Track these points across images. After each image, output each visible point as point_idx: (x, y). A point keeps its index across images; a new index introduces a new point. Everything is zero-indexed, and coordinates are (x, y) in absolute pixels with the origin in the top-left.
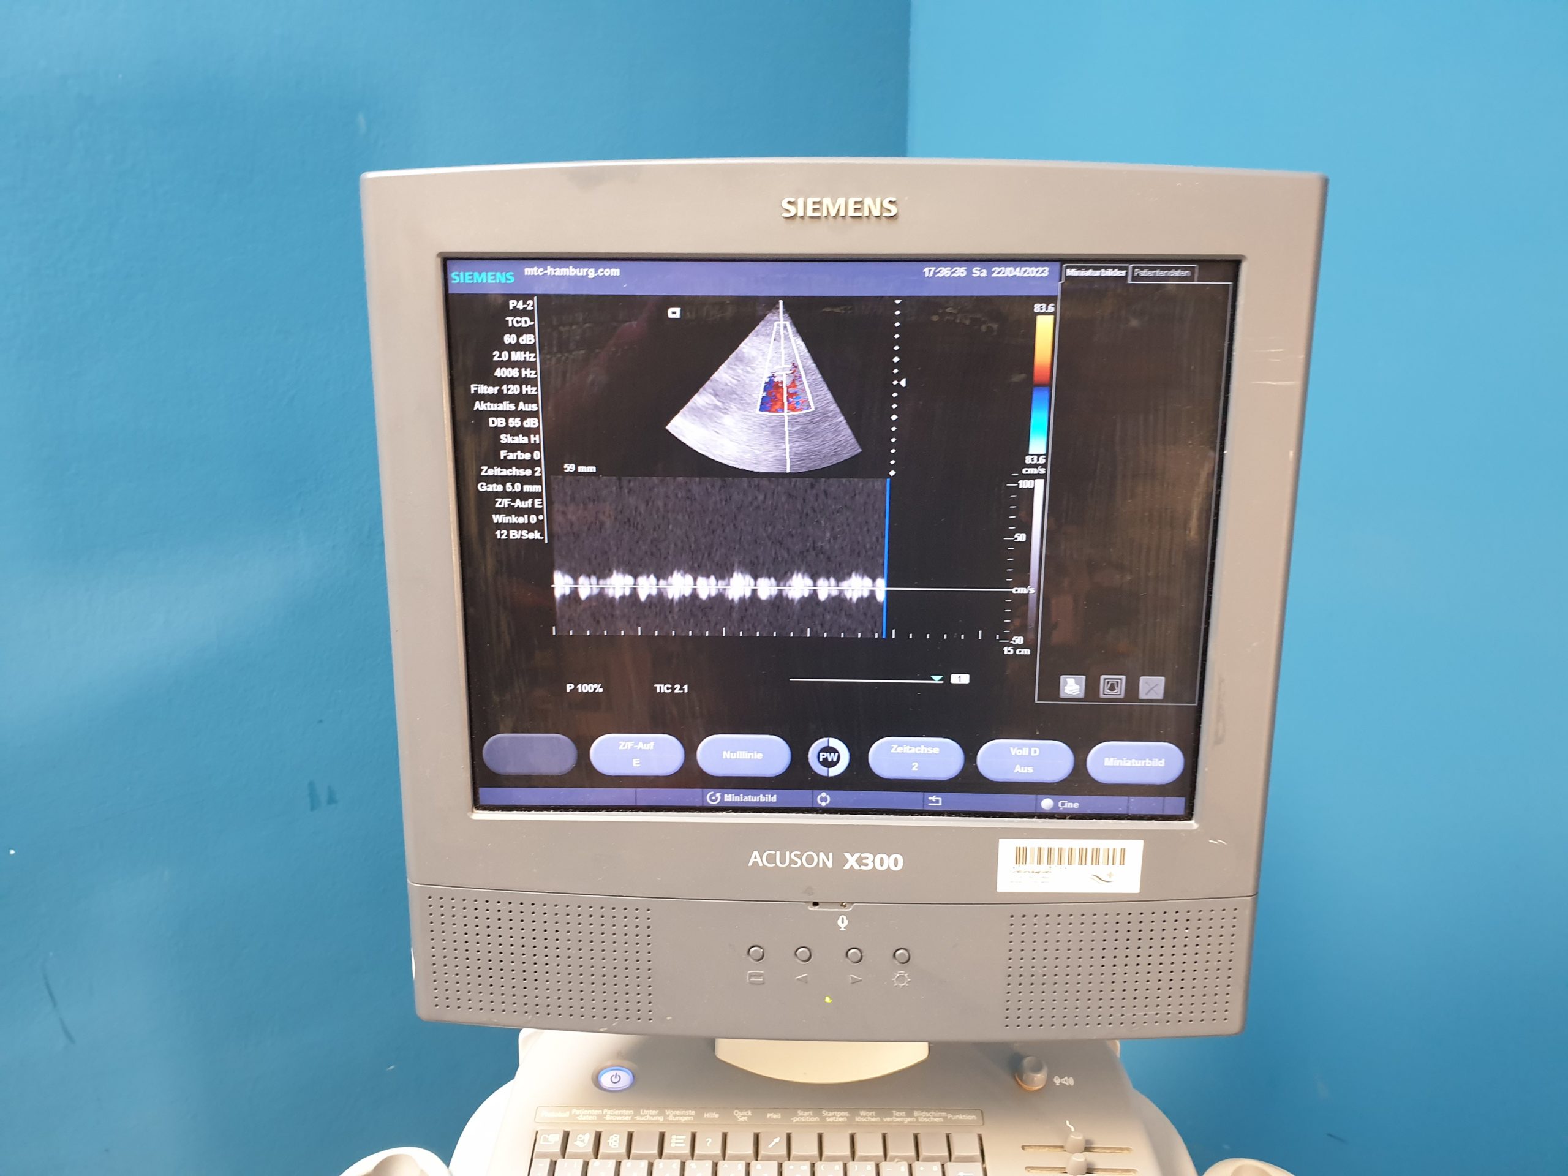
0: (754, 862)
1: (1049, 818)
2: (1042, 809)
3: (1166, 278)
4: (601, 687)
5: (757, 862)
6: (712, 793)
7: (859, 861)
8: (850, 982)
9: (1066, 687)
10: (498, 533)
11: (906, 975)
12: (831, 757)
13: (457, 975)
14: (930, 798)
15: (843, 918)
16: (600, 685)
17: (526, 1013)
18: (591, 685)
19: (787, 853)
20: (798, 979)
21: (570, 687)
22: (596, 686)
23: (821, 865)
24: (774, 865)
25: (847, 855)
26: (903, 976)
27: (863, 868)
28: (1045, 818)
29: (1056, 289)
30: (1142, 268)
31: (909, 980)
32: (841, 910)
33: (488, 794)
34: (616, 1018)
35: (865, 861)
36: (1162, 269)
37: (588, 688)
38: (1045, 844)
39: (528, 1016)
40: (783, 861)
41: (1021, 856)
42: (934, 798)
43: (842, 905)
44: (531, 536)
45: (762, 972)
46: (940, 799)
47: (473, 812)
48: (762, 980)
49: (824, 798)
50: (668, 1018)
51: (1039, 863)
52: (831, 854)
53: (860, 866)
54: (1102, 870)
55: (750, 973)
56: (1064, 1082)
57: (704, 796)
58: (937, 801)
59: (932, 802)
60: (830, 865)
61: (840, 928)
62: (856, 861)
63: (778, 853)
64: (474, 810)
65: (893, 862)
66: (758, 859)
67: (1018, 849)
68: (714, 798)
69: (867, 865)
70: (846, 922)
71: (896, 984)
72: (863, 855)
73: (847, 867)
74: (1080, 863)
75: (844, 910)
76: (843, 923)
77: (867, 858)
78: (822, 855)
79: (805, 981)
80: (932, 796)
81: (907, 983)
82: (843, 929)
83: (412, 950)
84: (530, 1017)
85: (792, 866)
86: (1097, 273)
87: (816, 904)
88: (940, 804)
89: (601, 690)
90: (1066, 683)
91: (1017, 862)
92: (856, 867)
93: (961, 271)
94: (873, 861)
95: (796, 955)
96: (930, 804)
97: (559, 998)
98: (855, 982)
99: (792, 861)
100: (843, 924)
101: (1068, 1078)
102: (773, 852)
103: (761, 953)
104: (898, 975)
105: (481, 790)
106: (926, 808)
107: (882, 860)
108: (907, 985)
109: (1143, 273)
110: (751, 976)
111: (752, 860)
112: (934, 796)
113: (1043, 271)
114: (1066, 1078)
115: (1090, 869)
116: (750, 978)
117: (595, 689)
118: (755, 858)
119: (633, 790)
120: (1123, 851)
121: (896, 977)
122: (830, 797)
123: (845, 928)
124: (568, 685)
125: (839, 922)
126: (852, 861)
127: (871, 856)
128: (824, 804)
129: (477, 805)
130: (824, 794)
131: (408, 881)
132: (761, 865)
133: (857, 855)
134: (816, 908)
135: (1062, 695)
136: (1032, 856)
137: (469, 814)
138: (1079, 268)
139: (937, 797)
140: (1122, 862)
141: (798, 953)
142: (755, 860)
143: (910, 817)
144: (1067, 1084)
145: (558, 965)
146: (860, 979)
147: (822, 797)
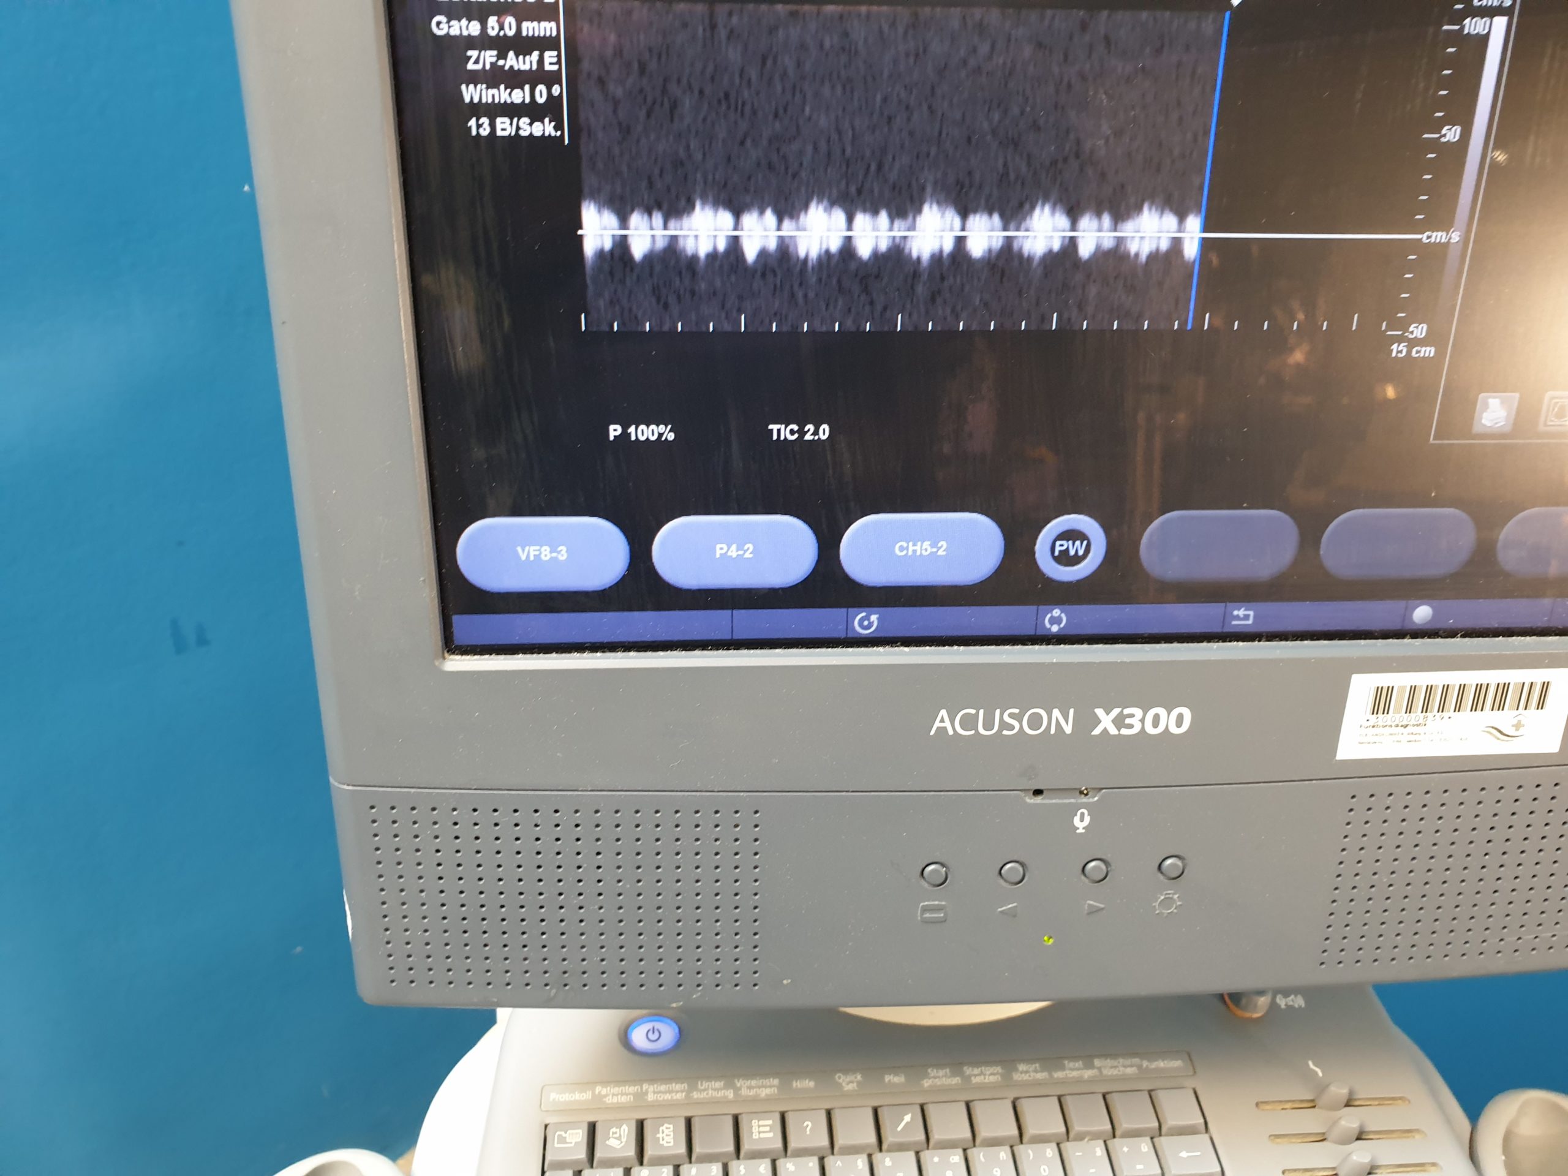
0: (938, 728)
1: (1429, 637)
2: (1414, 622)
4: (670, 431)
5: (945, 728)
6: (863, 614)
7: (1119, 722)
8: (1086, 912)
9: (1485, 415)
10: (472, 123)
11: (1176, 897)
12: (1076, 548)
13: (426, 931)
14: (1236, 613)
15: (1082, 814)
16: (669, 427)
17: (546, 985)
18: (653, 427)
19: (998, 712)
20: (1001, 912)
21: (615, 430)
22: (662, 428)
23: (1053, 731)
24: (973, 732)
25: (1100, 712)
26: (1171, 898)
27: (1125, 732)
28: (1423, 637)
31: (1179, 903)
32: (1080, 801)
33: (466, 626)
34: (699, 985)
35: (1128, 721)
37: (646, 432)
38: (1422, 679)
39: (551, 989)
40: (988, 725)
41: (1382, 701)
42: (1241, 613)
43: (1081, 792)
44: (537, 129)
45: (943, 903)
46: (1251, 613)
47: (444, 658)
48: (942, 915)
49: (1055, 619)
50: (785, 982)
51: (1409, 709)
52: (1072, 711)
53: (1119, 731)
54: (1505, 718)
55: (923, 906)
56: (1291, 1003)
57: (848, 623)
58: (1247, 617)
59: (1238, 618)
60: (1068, 729)
61: (1078, 828)
62: (1113, 721)
63: (981, 712)
64: (446, 655)
65: (1175, 721)
66: (947, 724)
67: (1379, 690)
68: (866, 623)
69: (1131, 726)
70: (1087, 819)
71: (1157, 912)
72: (1127, 711)
73: (1097, 731)
74: (1474, 708)
75: (1084, 800)
76: (1082, 820)
77: (1132, 716)
78: (1056, 713)
79: (1012, 914)
80: (1239, 610)
81: (1176, 908)
82: (1081, 831)
83: (344, 893)
84: (554, 991)
85: (1005, 732)
87: (1038, 792)
88: (1250, 622)
89: (671, 437)
90: (1486, 406)
91: (1375, 711)
92: (1113, 731)
94: (1142, 721)
95: (1000, 873)
96: (1234, 623)
97: (603, 960)
98: (1095, 911)
99: (1004, 725)
100: (1082, 822)
101: (1296, 996)
102: (973, 711)
103: (944, 873)
104: (1162, 898)
105: (456, 619)
106: (1227, 629)
107: (1157, 718)
108: (1175, 911)
110: (925, 909)
111: (937, 724)
112: (1243, 609)
114: (1292, 996)
115: (1488, 717)
116: (922, 914)
117: (660, 435)
118: (942, 721)
119: (727, 613)
120: (1545, 686)
121: (1160, 900)
122: (1066, 615)
123: (1084, 828)
124: (612, 427)
125: (1077, 820)
126: (1106, 721)
127: (1138, 712)
128: (1055, 629)
129: (451, 645)
130: (1056, 612)
131: (331, 780)
132: (951, 732)
133: (1116, 712)
134: (1039, 800)
135: (1476, 429)
136: (1399, 700)
137: (437, 663)
139: (1245, 610)
140: (1541, 705)
141: (1003, 871)
142: (942, 725)
143: (1205, 644)
144: (1296, 1006)
145: (601, 908)
146: (1102, 906)
147: (1052, 618)
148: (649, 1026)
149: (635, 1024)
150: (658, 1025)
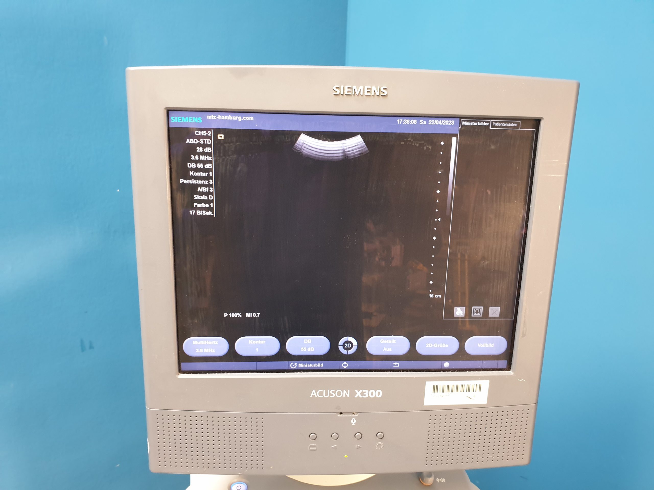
0: (313, 395)
1: (448, 371)
2: (445, 367)
3: (507, 127)
4: (241, 315)
5: (314, 395)
6: (293, 363)
7: (362, 394)
8: (356, 448)
9: (457, 312)
11: (382, 444)
12: (349, 345)
13: (170, 451)
14: (394, 364)
15: (354, 420)
16: (240, 314)
17: (203, 467)
18: (235, 314)
19: (329, 391)
20: (332, 448)
21: (226, 315)
22: (238, 314)
23: (344, 396)
24: (322, 396)
25: (356, 391)
26: (381, 444)
27: (364, 396)
28: (446, 371)
29: (457, 130)
30: (496, 122)
31: (383, 446)
32: (353, 416)
33: (185, 366)
34: (247, 468)
35: (364, 394)
36: (505, 122)
37: (234, 315)
38: (446, 383)
39: (204, 468)
40: (326, 395)
41: (435, 389)
42: (396, 364)
43: (353, 413)
45: (316, 445)
46: (398, 364)
47: (178, 374)
48: (315, 448)
49: (345, 365)
50: (271, 467)
51: (443, 391)
52: (349, 391)
53: (362, 396)
54: (471, 394)
55: (310, 446)
57: (289, 365)
58: (397, 365)
59: (395, 365)
60: (348, 396)
61: (352, 424)
62: (360, 394)
63: (324, 391)
64: (179, 374)
65: (377, 394)
66: (315, 394)
67: (434, 386)
68: (293, 365)
69: (365, 395)
70: (355, 421)
71: (377, 448)
72: (364, 391)
73: (356, 396)
74: (461, 391)
75: (354, 416)
76: (354, 421)
77: (366, 392)
78: (345, 391)
79: (335, 448)
80: (395, 363)
81: (382, 447)
82: (353, 424)
83: (148, 439)
84: (205, 469)
85: (331, 396)
86: (476, 124)
87: (341, 413)
88: (398, 366)
89: (241, 316)
90: (457, 310)
91: (434, 392)
92: (361, 396)
93: (414, 122)
94: (368, 394)
95: (331, 437)
96: (394, 366)
97: (219, 460)
98: (358, 448)
99: (331, 395)
100: (353, 422)
102: (322, 391)
103: (315, 436)
104: (378, 444)
105: (182, 364)
106: (392, 368)
107: (372, 393)
108: (382, 448)
109: (497, 124)
110: (310, 447)
111: (312, 394)
112: (396, 363)
113: (451, 122)
114: (442, 479)
115: (465, 393)
116: (310, 448)
117: (238, 316)
118: (314, 393)
119: (255, 363)
120: (480, 385)
121: (377, 445)
122: (348, 364)
123: (354, 424)
124: (225, 314)
125: (352, 421)
126: (358, 394)
127: (367, 391)
128: (345, 367)
129: (181, 371)
130: (345, 363)
131: (146, 407)
132: (316, 396)
133: (361, 391)
134: (341, 415)
135: (455, 316)
136: (440, 389)
137: (176, 376)
138: (468, 121)
139: (397, 363)
140: (480, 390)
141: (332, 436)
142: (314, 394)
143: (385, 372)
144: (442, 482)
145: (219, 445)
146: (361, 446)
147: (344, 364)
148: (238, 485)
149: (233, 484)
150: (240, 485)
